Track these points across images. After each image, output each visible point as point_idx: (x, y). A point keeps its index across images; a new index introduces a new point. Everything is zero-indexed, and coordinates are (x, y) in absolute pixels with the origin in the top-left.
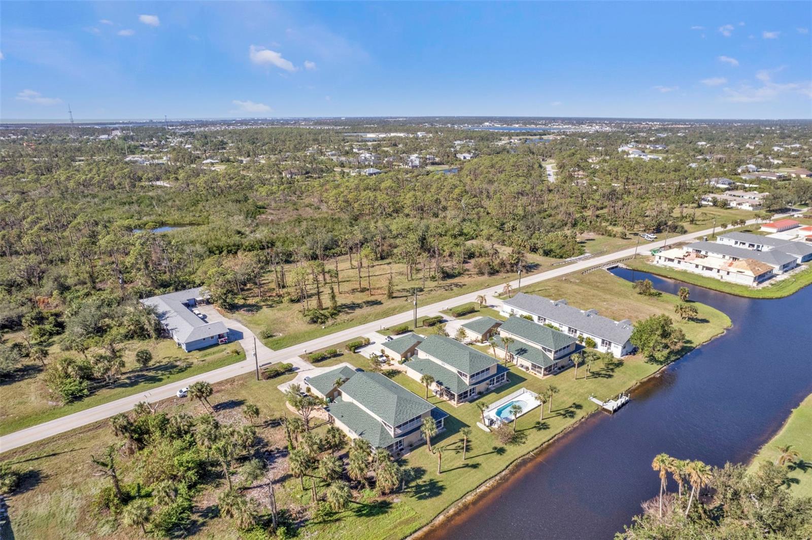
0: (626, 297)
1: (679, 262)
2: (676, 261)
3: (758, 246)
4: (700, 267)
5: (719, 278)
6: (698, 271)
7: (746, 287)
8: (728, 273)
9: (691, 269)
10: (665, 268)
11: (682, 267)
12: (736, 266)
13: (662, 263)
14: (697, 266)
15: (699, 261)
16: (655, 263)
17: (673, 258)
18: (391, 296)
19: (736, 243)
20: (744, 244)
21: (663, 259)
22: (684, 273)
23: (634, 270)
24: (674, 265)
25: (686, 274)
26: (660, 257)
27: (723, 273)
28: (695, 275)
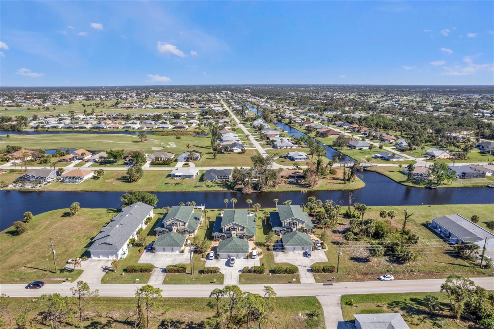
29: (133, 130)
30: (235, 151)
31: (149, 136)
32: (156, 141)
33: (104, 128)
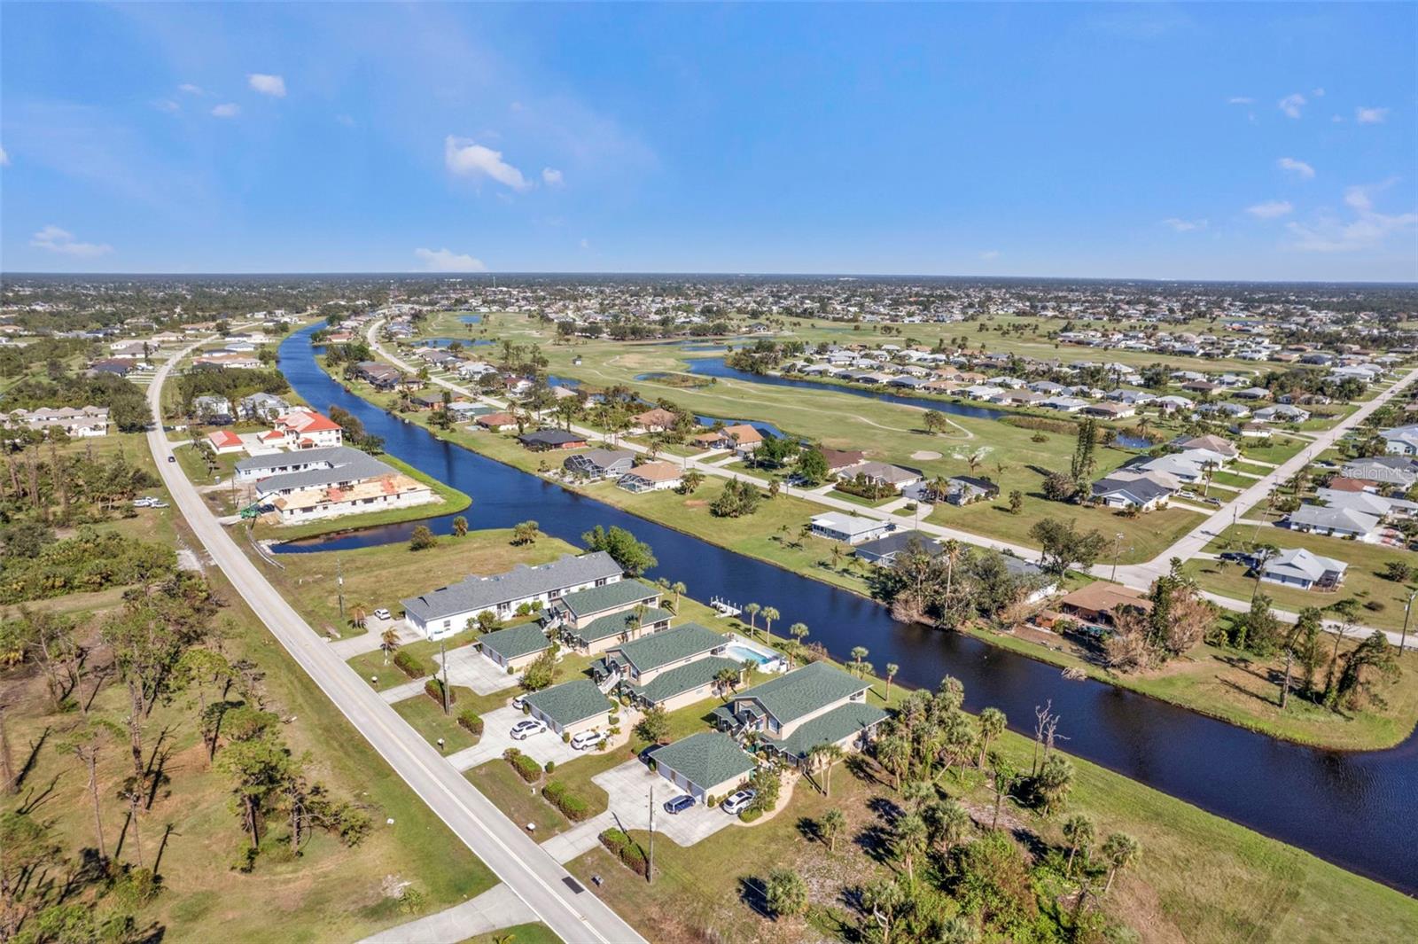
1: (325, 507)
2: (320, 508)
6: (361, 508)
8: (398, 497)
9: (346, 509)
10: (313, 524)
11: (333, 512)
12: (399, 484)
13: (299, 518)
14: (354, 503)
20: (285, 468)
25: (353, 517)
26: (292, 512)
27: (391, 499)
28: (363, 515)
29: (973, 403)
30: (1113, 504)
31: (951, 421)
32: (971, 435)
33: (914, 388)
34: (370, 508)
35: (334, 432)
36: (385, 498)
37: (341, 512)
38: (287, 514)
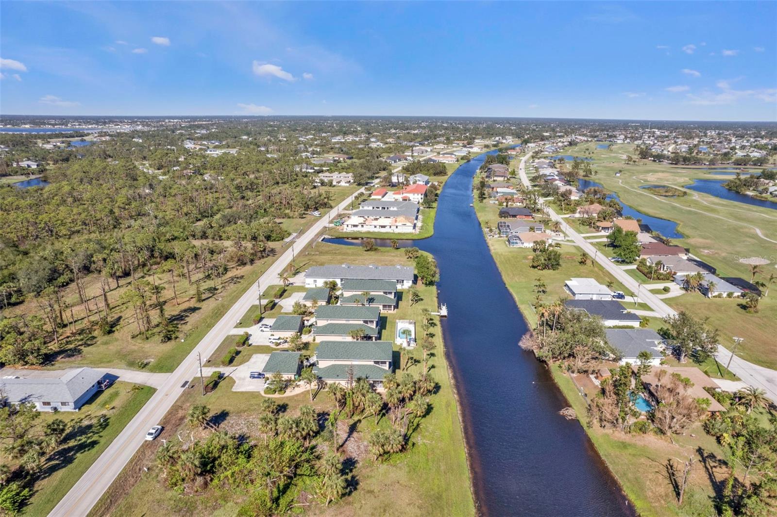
0: (361, 255)
1: (362, 226)
2: (360, 226)
3: (388, 208)
4: (378, 227)
5: (392, 231)
6: (377, 230)
7: (411, 234)
8: (397, 227)
9: (372, 229)
10: (354, 232)
11: (365, 229)
12: (400, 222)
13: (350, 229)
14: (375, 227)
15: (375, 223)
16: (345, 230)
17: (357, 224)
18: (200, 300)
19: (373, 208)
21: (350, 226)
22: (369, 232)
23: (337, 238)
24: (359, 229)
25: (373, 233)
26: (348, 226)
27: (394, 228)
28: (379, 233)
34: (383, 230)
35: (420, 195)
36: (390, 227)
37: (369, 230)
38: (345, 226)
